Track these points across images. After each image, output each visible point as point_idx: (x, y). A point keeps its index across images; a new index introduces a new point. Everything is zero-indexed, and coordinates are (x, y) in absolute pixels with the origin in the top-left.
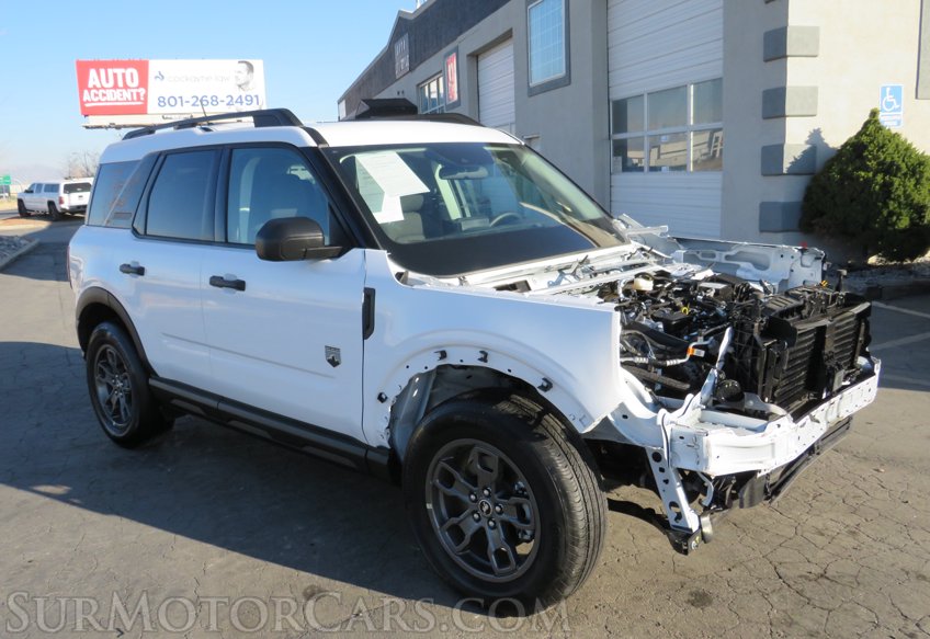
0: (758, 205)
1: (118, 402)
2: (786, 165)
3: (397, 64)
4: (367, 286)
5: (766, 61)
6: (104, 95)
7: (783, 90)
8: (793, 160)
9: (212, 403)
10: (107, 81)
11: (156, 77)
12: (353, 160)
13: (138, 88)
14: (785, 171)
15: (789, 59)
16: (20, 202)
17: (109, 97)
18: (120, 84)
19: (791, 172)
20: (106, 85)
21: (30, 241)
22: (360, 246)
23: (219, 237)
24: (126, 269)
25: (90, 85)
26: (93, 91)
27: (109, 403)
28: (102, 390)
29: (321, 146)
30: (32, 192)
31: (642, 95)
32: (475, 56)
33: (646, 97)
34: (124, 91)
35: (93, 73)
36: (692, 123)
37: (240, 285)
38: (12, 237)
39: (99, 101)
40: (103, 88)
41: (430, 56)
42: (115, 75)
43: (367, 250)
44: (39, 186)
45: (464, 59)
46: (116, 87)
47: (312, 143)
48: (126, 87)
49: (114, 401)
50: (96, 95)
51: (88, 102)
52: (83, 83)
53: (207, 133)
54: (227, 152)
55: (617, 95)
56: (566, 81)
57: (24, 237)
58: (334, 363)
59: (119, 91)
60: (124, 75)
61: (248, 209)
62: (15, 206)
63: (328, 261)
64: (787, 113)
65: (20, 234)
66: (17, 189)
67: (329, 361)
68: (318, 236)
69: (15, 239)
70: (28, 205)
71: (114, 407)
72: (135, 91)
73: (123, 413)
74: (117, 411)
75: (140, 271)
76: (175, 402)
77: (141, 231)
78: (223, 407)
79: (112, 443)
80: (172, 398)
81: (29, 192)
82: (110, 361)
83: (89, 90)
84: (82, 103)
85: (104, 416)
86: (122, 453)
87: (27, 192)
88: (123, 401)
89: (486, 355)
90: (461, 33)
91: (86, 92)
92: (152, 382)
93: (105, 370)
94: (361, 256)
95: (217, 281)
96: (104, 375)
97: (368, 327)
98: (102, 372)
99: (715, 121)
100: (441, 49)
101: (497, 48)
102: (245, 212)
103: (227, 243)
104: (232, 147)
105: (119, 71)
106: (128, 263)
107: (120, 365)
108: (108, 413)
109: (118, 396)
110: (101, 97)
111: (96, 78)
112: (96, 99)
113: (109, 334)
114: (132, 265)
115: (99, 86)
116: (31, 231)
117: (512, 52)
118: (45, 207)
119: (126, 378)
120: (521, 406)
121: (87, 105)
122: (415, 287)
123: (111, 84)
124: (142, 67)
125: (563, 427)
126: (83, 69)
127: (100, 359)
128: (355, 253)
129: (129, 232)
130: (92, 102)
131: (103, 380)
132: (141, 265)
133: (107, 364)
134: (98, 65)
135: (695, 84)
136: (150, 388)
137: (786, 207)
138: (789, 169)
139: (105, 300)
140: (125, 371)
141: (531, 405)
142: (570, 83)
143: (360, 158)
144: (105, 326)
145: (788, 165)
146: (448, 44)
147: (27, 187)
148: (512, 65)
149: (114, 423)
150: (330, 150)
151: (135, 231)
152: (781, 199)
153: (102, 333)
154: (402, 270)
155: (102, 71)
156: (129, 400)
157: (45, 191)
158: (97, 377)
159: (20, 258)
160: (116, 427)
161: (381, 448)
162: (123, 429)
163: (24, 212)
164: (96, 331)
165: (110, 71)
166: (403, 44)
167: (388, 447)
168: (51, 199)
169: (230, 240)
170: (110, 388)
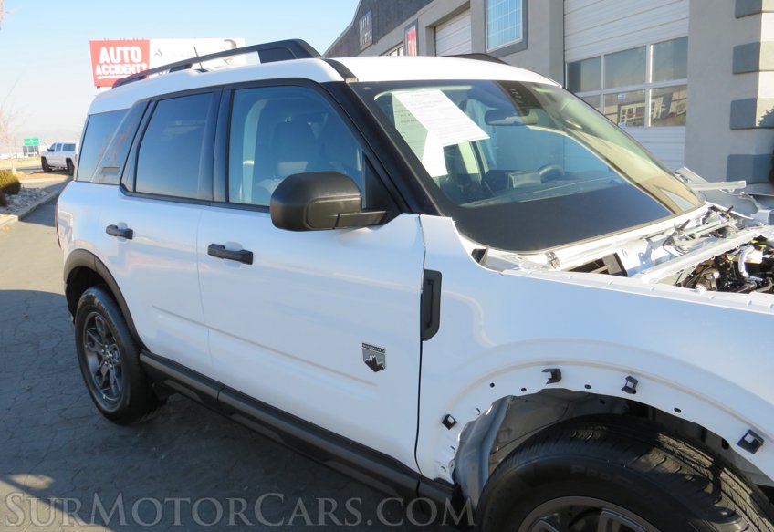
0: (726, 158)
1: (108, 373)
2: (759, 118)
3: (361, 39)
4: (426, 268)
5: (738, 18)
6: (113, 69)
7: (758, 45)
8: (765, 113)
9: (213, 392)
10: (116, 57)
11: (157, 54)
12: (389, 99)
13: (141, 63)
14: (757, 124)
15: (763, 14)
16: (43, 159)
17: (117, 71)
18: (127, 60)
19: (764, 126)
20: (114, 61)
21: (49, 193)
22: (411, 211)
23: (218, 195)
24: (114, 230)
25: (102, 61)
26: (104, 66)
27: (99, 373)
28: (92, 360)
29: (348, 81)
30: (53, 151)
31: (599, 57)
32: (433, 28)
33: (602, 58)
34: (129, 65)
35: (104, 50)
36: (651, 81)
37: (246, 257)
38: (34, 189)
39: (109, 74)
40: (112, 63)
41: (392, 30)
42: (122, 53)
43: (422, 216)
44: (59, 145)
45: (423, 30)
46: (122, 62)
47: (337, 78)
48: (131, 62)
49: (104, 372)
50: (107, 70)
51: (99, 75)
52: (96, 60)
53: (203, 74)
54: (229, 93)
55: (572, 57)
56: (523, 45)
57: (45, 189)
58: (375, 366)
59: (125, 65)
60: (129, 52)
61: (252, 162)
62: (39, 163)
63: (366, 230)
64: (761, 68)
65: (41, 187)
66: (43, 149)
67: (367, 363)
68: (352, 197)
69: (37, 191)
70: (50, 162)
71: (104, 378)
72: (138, 66)
73: (113, 387)
74: (107, 384)
75: (128, 234)
76: (168, 382)
77: (129, 187)
78: (224, 397)
79: (102, 416)
80: (165, 379)
81: (51, 150)
82: (99, 329)
83: (101, 65)
84: (95, 76)
85: (94, 387)
86: (113, 431)
87: (49, 150)
88: (113, 373)
89: (635, 382)
90: (420, 8)
91: (98, 67)
92: (143, 358)
93: (95, 339)
94: (415, 224)
95: (217, 251)
96: (93, 344)
97: (429, 323)
98: (90, 339)
99: (675, 78)
100: (401, 22)
101: (457, 19)
102: (248, 165)
103: (228, 204)
104: (234, 88)
105: (126, 49)
106: (115, 224)
107: (109, 335)
108: (99, 384)
109: (108, 367)
110: (110, 71)
111: (107, 56)
112: (107, 73)
113: (97, 300)
114: (120, 227)
115: (108, 61)
116: (51, 184)
117: (470, 22)
118: (64, 163)
119: (115, 349)
120: (680, 457)
121: (99, 78)
122: (505, 272)
123: (119, 59)
124: (144, 45)
125: (750, 492)
126: (96, 47)
127: (89, 326)
128: (405, 221)
129: (117, 189)
130: (103, 75)
131: (93, 349)
132: (130, 227)
133: (95, 332)
134: (108, 44)
135: (654, 44)
136: (141, 364)
137: (757, 160)
138: (761, 122)
139: (91, 264)
140: (114, 342)
141: (696, 455)
142: (527, 48)
143: (398, 96)
144: (92, 292)
145: (761, 119)
146: (408, 18)
147: (49, 147)
148: (469, 34)
149: (104, 396)
150: (360, 85)
151: (123, 188)
152: (753, 153)
153: (90, 300)
154: (480, 247)
155: (111, 49)
156: (119, 374)
157: (64, 150)
158: (87, 346)
159: (39, 207)
160: (106, 400)
161: (439, 482)
162: (114, 404)
163: (47, 168)
164: (83, 296)
165: (118, 49)
166: (367, 20)
167: (451, 481)
168: (68, 157)
169: (231, 201)
170: (100, 358)
